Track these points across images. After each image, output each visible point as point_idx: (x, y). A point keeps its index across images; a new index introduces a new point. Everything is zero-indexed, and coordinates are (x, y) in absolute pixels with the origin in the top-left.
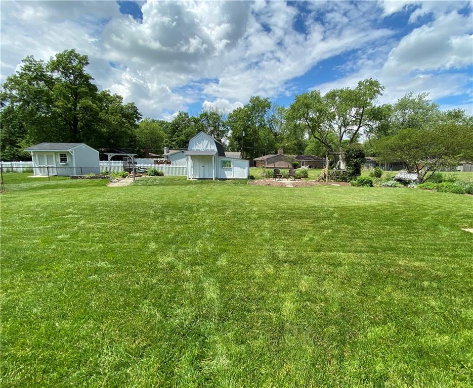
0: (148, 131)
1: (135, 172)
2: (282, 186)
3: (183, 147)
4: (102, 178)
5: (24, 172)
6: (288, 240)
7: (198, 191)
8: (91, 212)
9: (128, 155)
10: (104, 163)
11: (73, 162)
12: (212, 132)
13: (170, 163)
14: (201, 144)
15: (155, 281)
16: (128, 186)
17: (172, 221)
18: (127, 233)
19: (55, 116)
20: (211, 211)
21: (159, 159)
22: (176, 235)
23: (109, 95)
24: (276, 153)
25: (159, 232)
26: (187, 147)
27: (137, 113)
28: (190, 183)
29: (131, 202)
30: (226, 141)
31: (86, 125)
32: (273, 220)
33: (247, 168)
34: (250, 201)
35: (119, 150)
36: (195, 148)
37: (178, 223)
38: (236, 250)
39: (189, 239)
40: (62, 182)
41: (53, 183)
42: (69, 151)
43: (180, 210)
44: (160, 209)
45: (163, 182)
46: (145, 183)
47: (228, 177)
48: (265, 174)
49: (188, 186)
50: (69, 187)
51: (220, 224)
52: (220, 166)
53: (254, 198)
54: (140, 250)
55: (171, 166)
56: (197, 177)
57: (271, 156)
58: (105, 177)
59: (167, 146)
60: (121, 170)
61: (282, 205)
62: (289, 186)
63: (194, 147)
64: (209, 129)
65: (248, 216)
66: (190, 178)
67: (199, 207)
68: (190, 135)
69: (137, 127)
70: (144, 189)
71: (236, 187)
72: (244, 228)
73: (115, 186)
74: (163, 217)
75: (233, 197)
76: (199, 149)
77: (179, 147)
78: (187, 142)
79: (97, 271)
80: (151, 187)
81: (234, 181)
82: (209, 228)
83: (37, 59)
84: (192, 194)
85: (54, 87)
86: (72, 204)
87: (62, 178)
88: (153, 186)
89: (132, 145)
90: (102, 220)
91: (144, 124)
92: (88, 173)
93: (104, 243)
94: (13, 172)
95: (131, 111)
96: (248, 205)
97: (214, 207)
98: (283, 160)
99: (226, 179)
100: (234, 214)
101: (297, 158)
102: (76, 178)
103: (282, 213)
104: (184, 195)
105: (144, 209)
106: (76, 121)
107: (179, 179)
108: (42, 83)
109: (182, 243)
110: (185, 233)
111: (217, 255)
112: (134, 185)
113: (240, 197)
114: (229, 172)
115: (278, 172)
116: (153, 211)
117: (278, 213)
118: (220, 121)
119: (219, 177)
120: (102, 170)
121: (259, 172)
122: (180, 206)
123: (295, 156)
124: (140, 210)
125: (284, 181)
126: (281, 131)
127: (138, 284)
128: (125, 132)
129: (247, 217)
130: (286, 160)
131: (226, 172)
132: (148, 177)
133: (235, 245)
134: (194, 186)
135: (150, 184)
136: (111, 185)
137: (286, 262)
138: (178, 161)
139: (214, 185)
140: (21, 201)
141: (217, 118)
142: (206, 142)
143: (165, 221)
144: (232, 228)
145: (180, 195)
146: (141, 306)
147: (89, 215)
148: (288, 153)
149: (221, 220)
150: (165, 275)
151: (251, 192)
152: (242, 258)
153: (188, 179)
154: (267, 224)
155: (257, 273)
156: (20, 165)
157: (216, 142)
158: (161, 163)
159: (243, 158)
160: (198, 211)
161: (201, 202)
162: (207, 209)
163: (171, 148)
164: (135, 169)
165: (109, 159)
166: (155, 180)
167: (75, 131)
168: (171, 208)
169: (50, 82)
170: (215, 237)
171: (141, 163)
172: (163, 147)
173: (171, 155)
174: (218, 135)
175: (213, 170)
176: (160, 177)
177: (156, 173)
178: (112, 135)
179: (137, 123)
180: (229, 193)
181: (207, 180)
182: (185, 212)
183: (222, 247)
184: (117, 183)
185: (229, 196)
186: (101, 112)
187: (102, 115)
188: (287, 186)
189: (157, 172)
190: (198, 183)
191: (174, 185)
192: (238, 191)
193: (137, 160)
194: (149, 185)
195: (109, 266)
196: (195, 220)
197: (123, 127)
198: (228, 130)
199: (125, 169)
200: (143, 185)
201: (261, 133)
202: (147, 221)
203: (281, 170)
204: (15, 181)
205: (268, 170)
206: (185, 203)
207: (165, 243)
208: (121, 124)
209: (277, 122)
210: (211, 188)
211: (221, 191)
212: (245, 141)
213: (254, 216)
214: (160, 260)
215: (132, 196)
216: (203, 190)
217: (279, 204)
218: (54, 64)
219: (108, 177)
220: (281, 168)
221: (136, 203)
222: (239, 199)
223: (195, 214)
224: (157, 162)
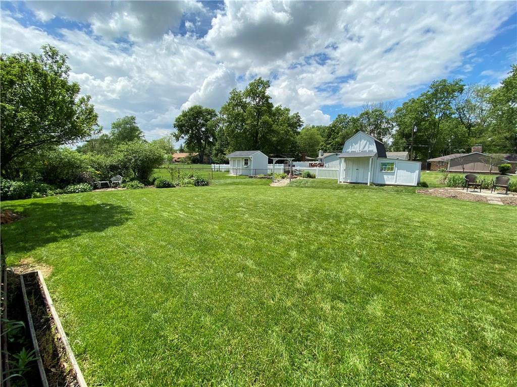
0: (307, 137)
1: (292, 174)
2: (480, 201)
3: (337, 150)
4: (268, 178)
5: (225, 171)
6: (502, 305)
7: (348, 197)
8: (253, 207)
9: (288, 159)
10: (271, 166)
11: (252, 165)
12: (372, 131)
13: (323, 166)
14: (358, 144)
15: (289, 304)
16: (285, 187)
17: (317, 229)
18: (275, 234)
19: (245, 131)
20: (362, 225)
21: (313, 162)
22: (319, 248)
23: (280, 109)
24: (469, 151)
25: (302, 239)
26: (342, 149)
27: (300, 121)
28: (340, 187)
29: (284, 203)
30: (388, 140)
31: (263, 136)
32: (468, 259)
33: (417, 172)
34: (422, 218)
35: (282, 154)
36: (350, 150)
37: (322, 233)
38: (398, 296)
39: (333, 258)
40: (243, 180)
41: (238, 180)
42: (250, 157)
43: (327, 217)
44: (307, 213)
45: (314, 185)
46: (298, 185)
47: (387, 183)
48: (447, 180)
49: (338, 191)
50: (246, 184)
51: (374, 246)
52: (378, 169)
53: (429, 215)
54: (282, 257)
55: (323, 169)
56: (349, 181)
57: (458, 155)
58: (269, 178)
59: (322, 149)
60: (282, 172)
61: (483, 234)
62: (496, 202)
63: (349, 148)
64: (369, 128)
65: (419, 242)
66: (341, 182)
67: (348, 217)
68: (346, 137)
69: (298, 133)
70: (297, 191)
71: (398, 196)
72: (411, 261)
73: (275, 186)
74: (309, 223)
75: (395, 210)
76: (354, 150)
77: (334, 149)
78: (342, 144)
79: (244, 269)
80: (303, 189)
81: (396, 188)
82: (359, 249)
83: (238, 91)
84: (341, 200)
85: (247, 109)
86: (244, 199)
87: (244, 177)
88: (304, 188)
89: (293, 150)
90: (260, 217)
91: (304, 130)
92: (259, 174)
93: (256, 240)
94: (220, 171)
95: (295, 120)
96: (418, 224)
97: (367, 219)
98: (481, 162)
99: (385, 185)
100: (396, 236)
101: (507, 158)
102: (252, 177)
103: (486, 249)
104: (333, 200)
105: (293, 211)
106: (257, 133)
107: (329, 183)
108: (240, 108)
109: (324, 261)
110: (329, 248)
111: (368, 295)
112: (290, 186)
113: (404, 210)
114: (390, 176)
115: (474, 180)
116: (300, 214)
117: (478, 248)
118: (383, 118)
119: (376, 182)
120: (269, 172)
121: (436, 178)
122: (327, 213)
123: (505, 155)
124: (289, 212)
125: (484, 193)
126: (479, 121)
127: (273, 300)
128: (289, 139)
129: (417, 244)
130: (487, 162)
131: (385, 177)
132: (302, 178)
133: (397, 287)
134: (344, 191)
135: (303, 185)
136: (273, 185)
137: (500, 355)
138: (330, 164)
139: (368, 191)
140: (217, 193)
141: (380, 114)
142: (363, 142)
143: (310, 228)
144: (391, 256)
145: (329, 200)
146: (270, 332)
147: (252, 210)
148: (490, 151)
149: (375, 240)
150: (300, 300)
151: (423, 206)
152: (410, 316)
153: (338, 183)
154: (454, 263)
155: (438, 356)
156: (224, 167)
157: (376, 142)
158: (315, 166)
159: (410, 159)
160: (346, 222)
161: (351, 211)
162: (358, 221)
163: (325, 151)
164: (292, 171)
165: (274, 163)
166: (307, 182)
167: (256, 142)
168: (319, 214)
169: (244, 106)
170: (367, 264)
171: (297, 166)
172: (319, 150)
173: (325, 158)
174: (379, 134)
175: (369, 173)
176: (311, 180)
177: (309, 176)
178: (279, 142)
179: (299, 130)
180: (389, 203)
181: (360, 185)
182: (331, 221)
183: (376, 283)
184: (277, 183)
185: (389, 208)
186: (274, 124)
187: (275, 127)
188: (489, 202)
189: (310, 174)
190: (349, 188)
191: (324, 188)
192: (401, 201)
193: (294, 163)
194: (302, 187)
195: (254, 267)
196: (342, 234)
197: (288, 135)
198: (393, 126)
199: (285, 172)
200: (297, 186)
201: (444, 126)
202: (293, 224)
203: (478, 176)
204: (219, 178)
205: (454, 174)
206: (332, 210)
207: (306, 255)
208: (287, 132)
209: (472, 109)
210: (364, 195)
211: (377, 200)
212: (416, 138)
213: (428, 244)
214: (299, 277)
215: (285, 196)
216: (355, 196)
217: (477, 231)
218: (248, 91)
219: (272, 178)
220: (479, 173)
221: (288, 204)
222: (402, 214)
223: (343, 226)
224: (311, 165)
